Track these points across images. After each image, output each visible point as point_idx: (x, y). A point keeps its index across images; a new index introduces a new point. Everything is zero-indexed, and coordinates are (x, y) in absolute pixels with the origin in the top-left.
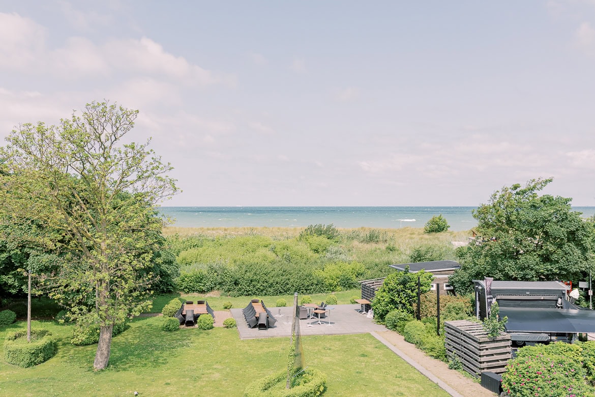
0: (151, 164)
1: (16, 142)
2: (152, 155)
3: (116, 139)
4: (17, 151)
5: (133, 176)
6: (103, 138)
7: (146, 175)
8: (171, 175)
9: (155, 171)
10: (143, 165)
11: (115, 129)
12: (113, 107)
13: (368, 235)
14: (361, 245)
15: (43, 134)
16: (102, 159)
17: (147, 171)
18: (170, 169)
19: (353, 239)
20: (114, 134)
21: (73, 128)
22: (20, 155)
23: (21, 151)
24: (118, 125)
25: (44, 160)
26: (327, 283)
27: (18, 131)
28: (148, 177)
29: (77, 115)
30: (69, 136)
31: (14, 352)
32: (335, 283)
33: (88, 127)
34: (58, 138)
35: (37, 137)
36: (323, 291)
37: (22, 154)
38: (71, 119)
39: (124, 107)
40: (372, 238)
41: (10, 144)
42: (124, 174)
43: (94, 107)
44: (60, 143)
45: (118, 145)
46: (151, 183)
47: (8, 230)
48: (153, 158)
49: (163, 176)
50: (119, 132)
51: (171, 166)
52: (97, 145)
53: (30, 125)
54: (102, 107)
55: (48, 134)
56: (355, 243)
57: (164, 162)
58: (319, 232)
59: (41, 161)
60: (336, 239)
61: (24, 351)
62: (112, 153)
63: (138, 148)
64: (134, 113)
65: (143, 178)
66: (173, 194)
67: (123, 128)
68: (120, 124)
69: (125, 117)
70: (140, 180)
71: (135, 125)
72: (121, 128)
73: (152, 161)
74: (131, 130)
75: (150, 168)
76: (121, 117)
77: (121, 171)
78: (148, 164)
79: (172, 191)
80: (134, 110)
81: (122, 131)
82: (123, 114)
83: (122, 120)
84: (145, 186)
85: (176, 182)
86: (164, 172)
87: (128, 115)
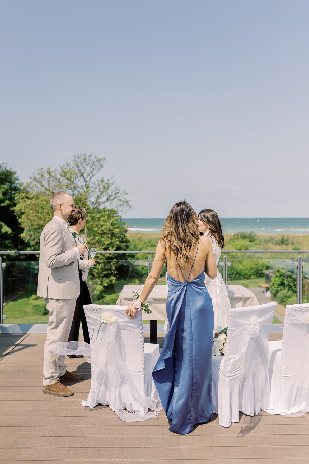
0: (114, 191)
1: (35, 179)
2: (114, 185)
3: (93, 176)
4: (36, 185)
5: (103, 199)
6: (85, 175)
7: (112, 198)
8: (127, 197)
9: (117, 195)
10: (109, 192)
11: (92, 169)
12: (90, 156)
13: (280, 240)
14: (273, 246)
15: (50, 174)
16: (85, 189)
17: (112, 196)
18: (126, 194)
19: (268, 241)
20: (92, 172)
21: (67, 170)
22: (37, 187)
23: (38, 184)
24: (94, 167)
25: (51, 189)
26: (244, 273)
27: (36, 173)
28: (114, 199)
29: (69, 162)
30: (64, 174)
31: (36, 306)
32: (250, 273)
33: (76, 169)
34: (58, 176)
35: (47, 176)
36: (241, 279)
37: (38, 186)
38: (66, 164)
39: (97, 156)
40: (283, 242)
41: (31, 180)
42: (98, 197)
43: (78, 157)
44: (59, 179)
45: (94, 179)
46: (115, 202)
47: (32, 233)
48: (115, 187)
49: (123, 198)
50: (95, 171)
51: (126, 192)
52: (82, 179)
53: (43, 169)
54: (83, 157)
55: (52, 174)
56: (270, 245)
57: (122, 190)
58: (244, 237)
59: (49, 190)
60: (256, 242)
61: (41, 305)
62: (90, 185)
63: (106, 181)
64: (103, 159)
65: (110, 200)
66: (129, 210)
67: (97, 169)
68: (95, 166)
69: (98, 162)
70: (108, 201)
71: (104, 167)
72: (96, 169)
73: (115, 189)
74: (102, 170)
75: (114, 194)
76: (95, 162)
77: (96, 196)
78: (112, 191)
79: (128, 208)
80: (102, 158)
81: (96, 170)
82: (97, 161)
83: (96, 164)
84: (112, 205)
85: (129, 202)
86: (123, 196)
87: (99, 161)
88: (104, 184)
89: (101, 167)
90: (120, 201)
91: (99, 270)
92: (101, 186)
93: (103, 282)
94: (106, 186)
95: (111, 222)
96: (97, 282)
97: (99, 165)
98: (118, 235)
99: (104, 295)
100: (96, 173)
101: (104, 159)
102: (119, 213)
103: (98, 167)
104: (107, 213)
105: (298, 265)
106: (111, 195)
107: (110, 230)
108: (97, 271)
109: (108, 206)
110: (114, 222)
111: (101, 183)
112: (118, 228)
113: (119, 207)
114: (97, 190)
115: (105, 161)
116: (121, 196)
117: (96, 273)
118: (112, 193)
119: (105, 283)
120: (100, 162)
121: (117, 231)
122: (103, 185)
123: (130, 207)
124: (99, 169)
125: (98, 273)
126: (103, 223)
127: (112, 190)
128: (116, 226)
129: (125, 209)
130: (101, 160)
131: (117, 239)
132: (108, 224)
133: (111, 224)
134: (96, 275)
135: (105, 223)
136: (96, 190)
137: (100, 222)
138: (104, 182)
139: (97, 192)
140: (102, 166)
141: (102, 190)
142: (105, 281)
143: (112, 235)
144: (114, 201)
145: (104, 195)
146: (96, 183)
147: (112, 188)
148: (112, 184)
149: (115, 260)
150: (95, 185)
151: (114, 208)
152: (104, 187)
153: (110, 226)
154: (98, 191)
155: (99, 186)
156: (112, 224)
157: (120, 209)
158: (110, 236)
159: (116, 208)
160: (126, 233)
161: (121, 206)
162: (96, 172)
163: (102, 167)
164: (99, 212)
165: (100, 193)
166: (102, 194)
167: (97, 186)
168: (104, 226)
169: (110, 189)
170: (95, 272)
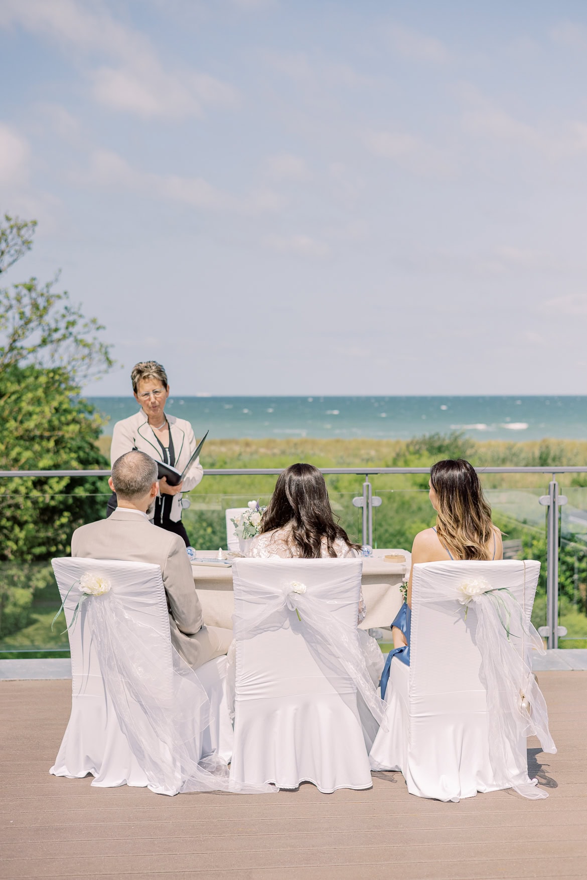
0: (64, 316)
5: (33, 337)
8: (103, 337)
9: (73, 329)
10: (49, 319)
17: (56, 330)
18: (99, 328)
28: (64, 337)
39: (11, 215)
42: (17, 335)
46: (67, 349)
48: (66, 307)
49: (88, 338)
51: (99, 323)
63: (40, 286)
64: (30, 224)
65: (52, 342)
66: (106, 372)
67: (12, 252)
68: (7, 245)
69: (15, 230)
70: (46, 344)
71: (33, 246)
72: (9, 252)
73: (63, 311)
74: (28, 254)
75: (62, 325)
76: (8, 231)
77: (10, 330)
78: (58, 317)
79: (104, 366)
80: (29, 219)
81: (12, 256)
82: (12, 228)
83: (10, 237)
84: (56, 356)
85: (110, 350)
86: (88, 332)
87: (19, 229)
88: (34, 295)
89: (24, 248)
90: (81, 347)
91: (21, 543)
92: (26, 301)
93: (34, 578)
94: (41, 302)
95: (55, 404)
96: (16, 579)
97: (19, 241)
98: (74, 444)
99: (35, 616)
100: (10, 264)
101: (35, 223)
102: (77, 379)
103: (17, 248)
104: (43, 379)
105: (549, 504)
106: (53, 326)
107: (52, 428)
108: (15, 547)
109: (46, 359)
110: (65, 406)
111: (25, 292)
112: (74, 421)
113: (79, 363)
114: (13, 314)
115: (37, 229)
116: (85, 333)
117: (13, 552)
118: (57, 321)
119: (38, 580)
120: (23, 232)
121: (73, 432)
122: (31, 298)
123: (110, 362)
124: (19, 252)
125: (16, 551)
126: (31, 408)
127: (57, 312)
128: (70, 417)
129: (93, 369)
130: (26, 225)
131: (73, 455)
132: (48, 410)
133: (54, 411)
134: (11, 557)
135: (38, 410)
136: (10, 314)
137: (23, 404)
138: (35, 290)
139: (14, 318)
140: (27, 243)
141: (28, 311)
142: (39, 576)
143: (57, 442)
144: (64, 344)
145: (33, 329)
146: (12, 293)
147: (58, 307)
148: (59, 297)
149: (66, 514)
150: (7, 297)
151: (64, 364)
152: (35, 306)
153: (53, 415)
154: (17, 316)
155: (19, 300)
156: (57, 410)
157: (82, 370)
158: (51, 444)
159: (69, 363)
160: (97, 438)
161: (83, 359)
162: (11, 259)
163: (29, 249)
164: (20, 376)
165: (22, 322)
166: (27, 323)
167: (14, 302)
168: (35, 417)
169: (52, 311)
170: (9, 550)
